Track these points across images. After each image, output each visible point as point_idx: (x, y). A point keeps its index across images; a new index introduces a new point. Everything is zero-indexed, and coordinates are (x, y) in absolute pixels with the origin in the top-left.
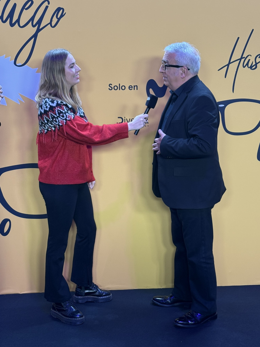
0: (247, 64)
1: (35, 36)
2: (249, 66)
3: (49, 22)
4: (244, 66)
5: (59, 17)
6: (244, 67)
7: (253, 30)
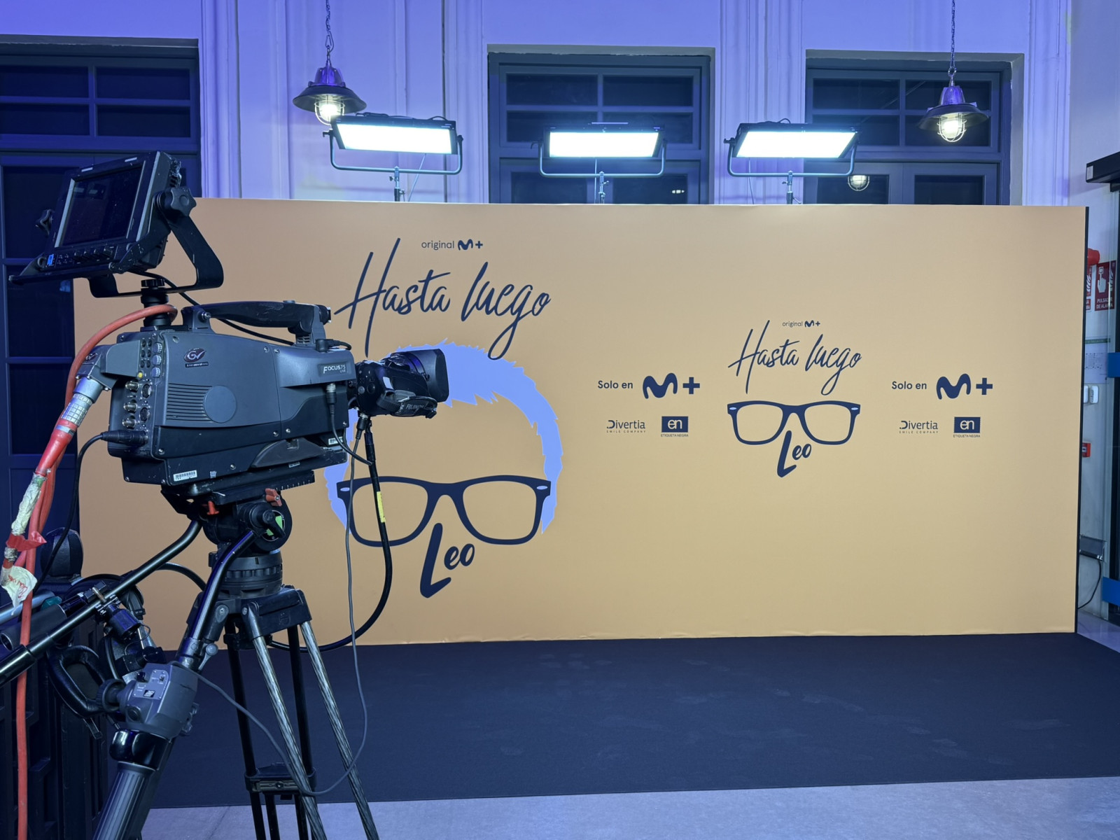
0: (763, 360)
1: (514, 325)
2: (765, 362)
3: (531, 309)
4: (760, 361)
5: (542, 303)
6: (759, 364)
7: (769, 321)
